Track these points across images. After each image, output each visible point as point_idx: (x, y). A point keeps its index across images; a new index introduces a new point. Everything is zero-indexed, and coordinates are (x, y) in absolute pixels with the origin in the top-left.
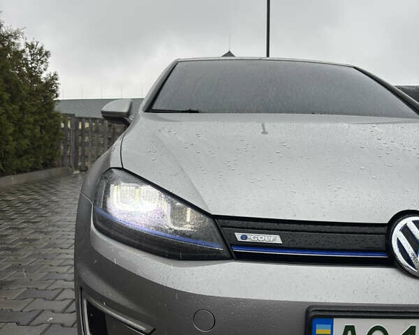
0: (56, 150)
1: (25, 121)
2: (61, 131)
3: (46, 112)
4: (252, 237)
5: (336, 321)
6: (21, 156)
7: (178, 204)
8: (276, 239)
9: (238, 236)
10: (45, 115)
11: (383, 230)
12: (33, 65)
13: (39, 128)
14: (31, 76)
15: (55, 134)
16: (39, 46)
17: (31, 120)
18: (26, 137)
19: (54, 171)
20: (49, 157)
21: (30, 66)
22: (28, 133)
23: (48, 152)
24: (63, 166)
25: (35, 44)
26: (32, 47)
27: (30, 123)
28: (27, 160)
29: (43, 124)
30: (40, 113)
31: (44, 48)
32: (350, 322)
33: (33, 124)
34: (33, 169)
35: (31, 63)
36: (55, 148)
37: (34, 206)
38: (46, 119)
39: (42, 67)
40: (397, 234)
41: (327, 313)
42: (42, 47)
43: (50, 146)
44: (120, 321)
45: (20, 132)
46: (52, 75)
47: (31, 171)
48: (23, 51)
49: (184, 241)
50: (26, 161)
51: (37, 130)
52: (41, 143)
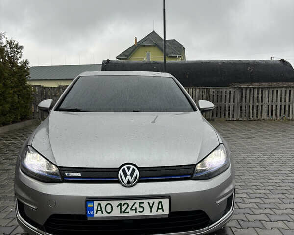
0: (29, 109)
1: (7, 92)
2: (31, 97)
3: (21, 85)
4: (71, 174)
5: (95, 202)
6: (5, 115)
7: (48, 162)
8: (79, 175)
9: (66, 174)
10: (21, 87)
11: (117, 170)
12: (12, 55)
13: (17, 96)
14: (11, 62)
15: (28, 99)
16: (16, 43)
17: (11, 91)
18: (8, 102)
19: (28, 122)
20: (25, 114)
21: (10, 56)
22: (10, 100)
23: (23, 111)
24: (34, 118)
25: (13, 41)
26: (11, 43)
27: (10, 94)
28: (10, 116)
29: (20, 93)
30: (17, 87)
31: (19, 44)
32: (99, 202)
33: (13, 94)
34: (14, 122)
35: (11, 54)
36: (29, 107)
37: (12, 148)
38: (21, 90)
39: (18, 56)
40: (121, 172)
41: (91, 200)
42: (17, 44)
43: (24, 106)
44: (28, 206)
45: (4, 100)
46: (25, 61)
47: (12, 123)
48: (5, 46)
49: (50, 176)
50: (8, 117)
51: (16, 97)
52: (18, 105)
